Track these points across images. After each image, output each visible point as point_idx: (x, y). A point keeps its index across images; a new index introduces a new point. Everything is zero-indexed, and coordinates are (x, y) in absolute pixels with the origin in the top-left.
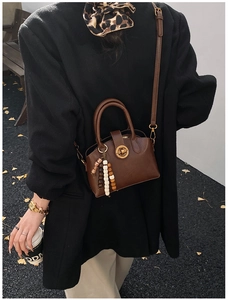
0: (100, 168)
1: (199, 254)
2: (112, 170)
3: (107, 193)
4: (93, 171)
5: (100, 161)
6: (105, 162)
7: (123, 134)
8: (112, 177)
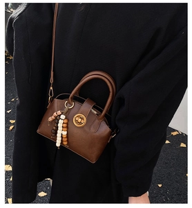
0: (57, 119)
1: (160, 186)
2: (67, 127)
3: (58, 144)
4: (50, 119)
5: (59, 113)
6: (63, 117)
7: (94, 107)
8: (65, 133)
